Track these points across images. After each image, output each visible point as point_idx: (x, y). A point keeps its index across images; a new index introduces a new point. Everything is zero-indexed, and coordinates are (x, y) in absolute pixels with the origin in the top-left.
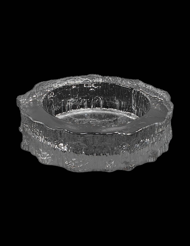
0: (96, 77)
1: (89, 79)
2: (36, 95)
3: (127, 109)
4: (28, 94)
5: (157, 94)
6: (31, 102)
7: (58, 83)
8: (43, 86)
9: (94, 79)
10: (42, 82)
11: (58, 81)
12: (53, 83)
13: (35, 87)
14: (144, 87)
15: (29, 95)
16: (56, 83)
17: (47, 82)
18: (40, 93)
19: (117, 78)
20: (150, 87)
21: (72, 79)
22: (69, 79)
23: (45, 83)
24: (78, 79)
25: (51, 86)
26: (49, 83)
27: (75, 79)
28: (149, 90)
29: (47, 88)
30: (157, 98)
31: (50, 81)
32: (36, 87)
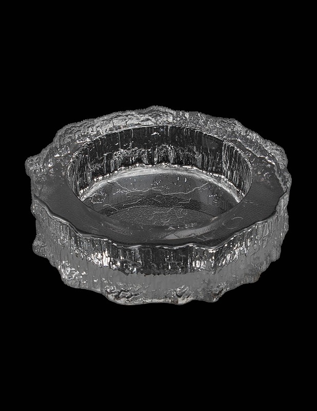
0: (163, 113)
1: (150, 118)
2: (60, 154)
3: (214, 168)
4: (45, 152)
5: (264, 152)
6: (50, 168)
7: (97, 125)
8: (71, 133)
9: (160, 116)
10: (69, 126)
11: (98, 121)
12: (89, 127)
13: (58, 137)
14: (243, 136)
15: (47, 156)
16: (93, 125)
17: (79, 124)
18: (67, 148)
19: (199, 115)
20: (254, 136)
21: (121, 117)
22: (115, 117)
23: (75, 127)
24: (131, 116)
25: (84, 133)
26: (81, 126)
27: (127, 116)
28: (251, 142)
29: (79, 138)
30: (266, 160)
31: (84, 121)
32: (60, 136)
